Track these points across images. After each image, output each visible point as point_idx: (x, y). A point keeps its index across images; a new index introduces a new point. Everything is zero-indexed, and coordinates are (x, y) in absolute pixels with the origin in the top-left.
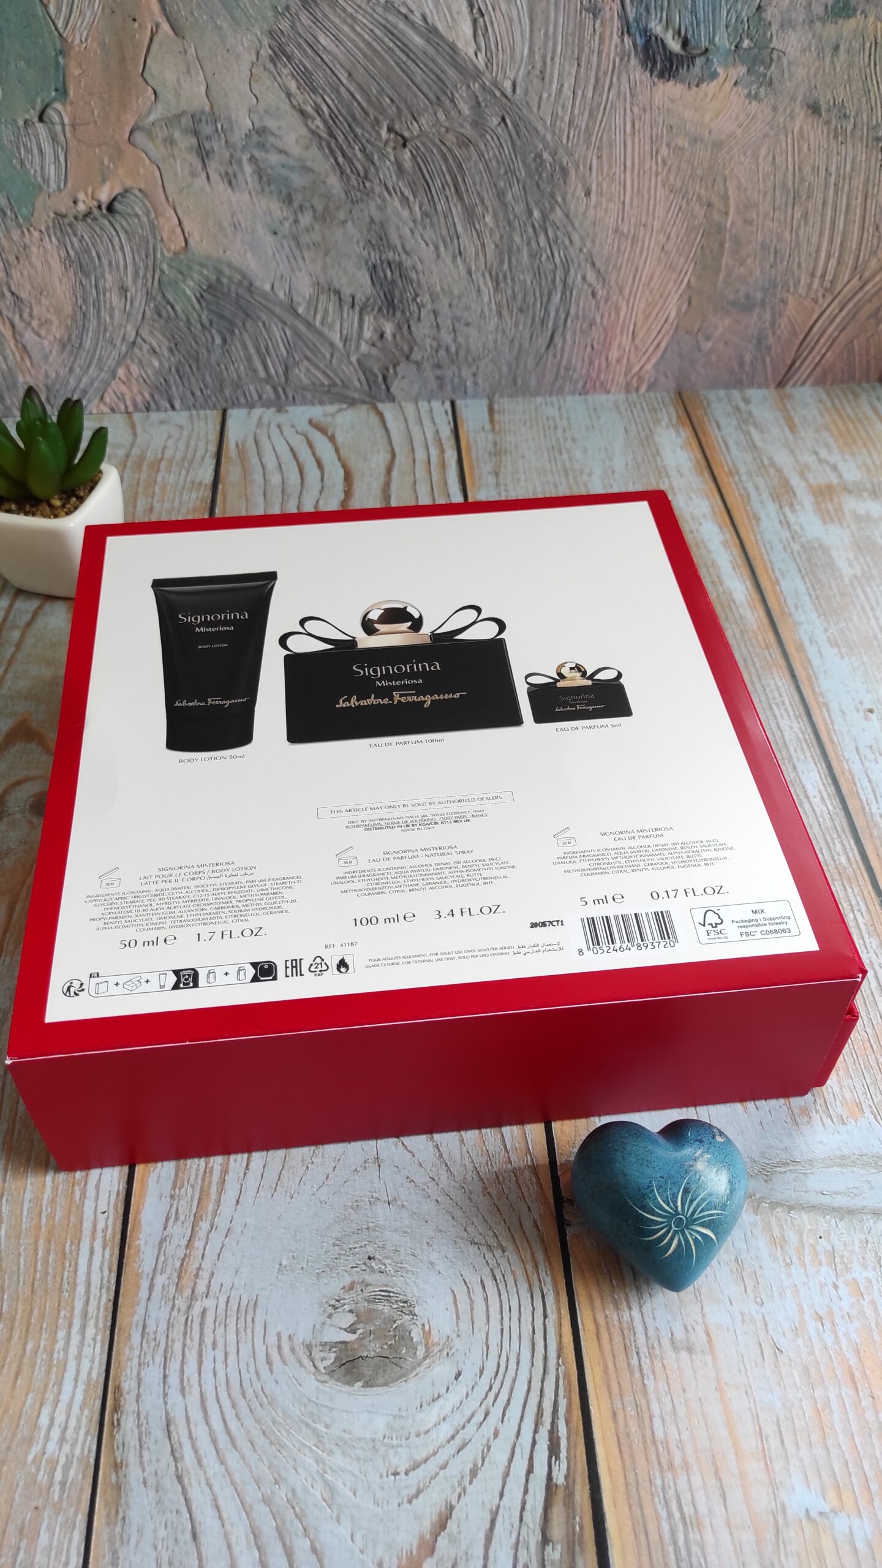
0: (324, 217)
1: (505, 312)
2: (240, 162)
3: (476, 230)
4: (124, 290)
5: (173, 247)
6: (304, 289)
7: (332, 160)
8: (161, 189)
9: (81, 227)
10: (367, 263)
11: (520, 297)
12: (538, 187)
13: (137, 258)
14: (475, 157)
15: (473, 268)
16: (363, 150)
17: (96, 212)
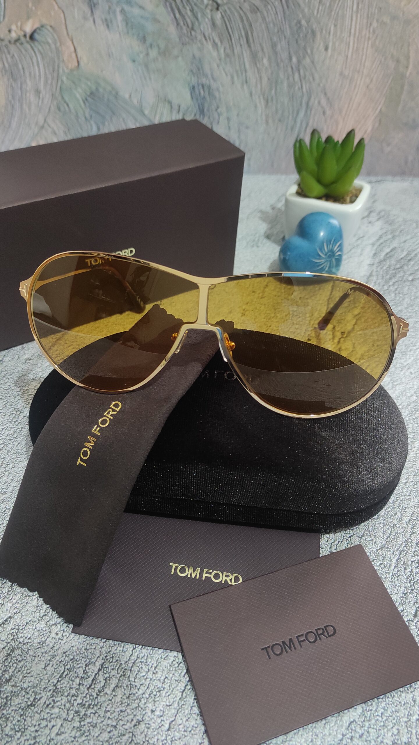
0: (164, 53)
1: (270, 121)
2: (114, 12)
3: (257, 68)
4: (38, 92)
5: (70, 66)
6: (150, 99)
7: (172, 15)
8: (64, 27)
9: (13, 48)
10: (189, 85)
11: (280, 112)
12: (297, 42)
13: (47, 72)
14: (260, 20)
15: (254, 92)
16: (192, 10)
17: (23, 39)
